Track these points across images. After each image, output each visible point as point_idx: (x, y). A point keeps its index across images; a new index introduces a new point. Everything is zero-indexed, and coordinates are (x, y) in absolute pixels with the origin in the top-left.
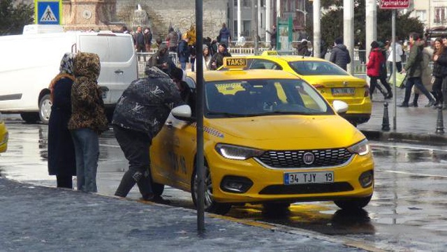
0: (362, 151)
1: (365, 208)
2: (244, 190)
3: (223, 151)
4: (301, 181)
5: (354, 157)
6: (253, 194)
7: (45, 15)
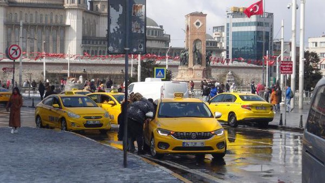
0: (218, 133)
1: (224, 158)
2: (166, 148)
3: (159, 131)
4: (190, 145)
5: (215, 136)
6: (170, 150)
7: (158, 74)
